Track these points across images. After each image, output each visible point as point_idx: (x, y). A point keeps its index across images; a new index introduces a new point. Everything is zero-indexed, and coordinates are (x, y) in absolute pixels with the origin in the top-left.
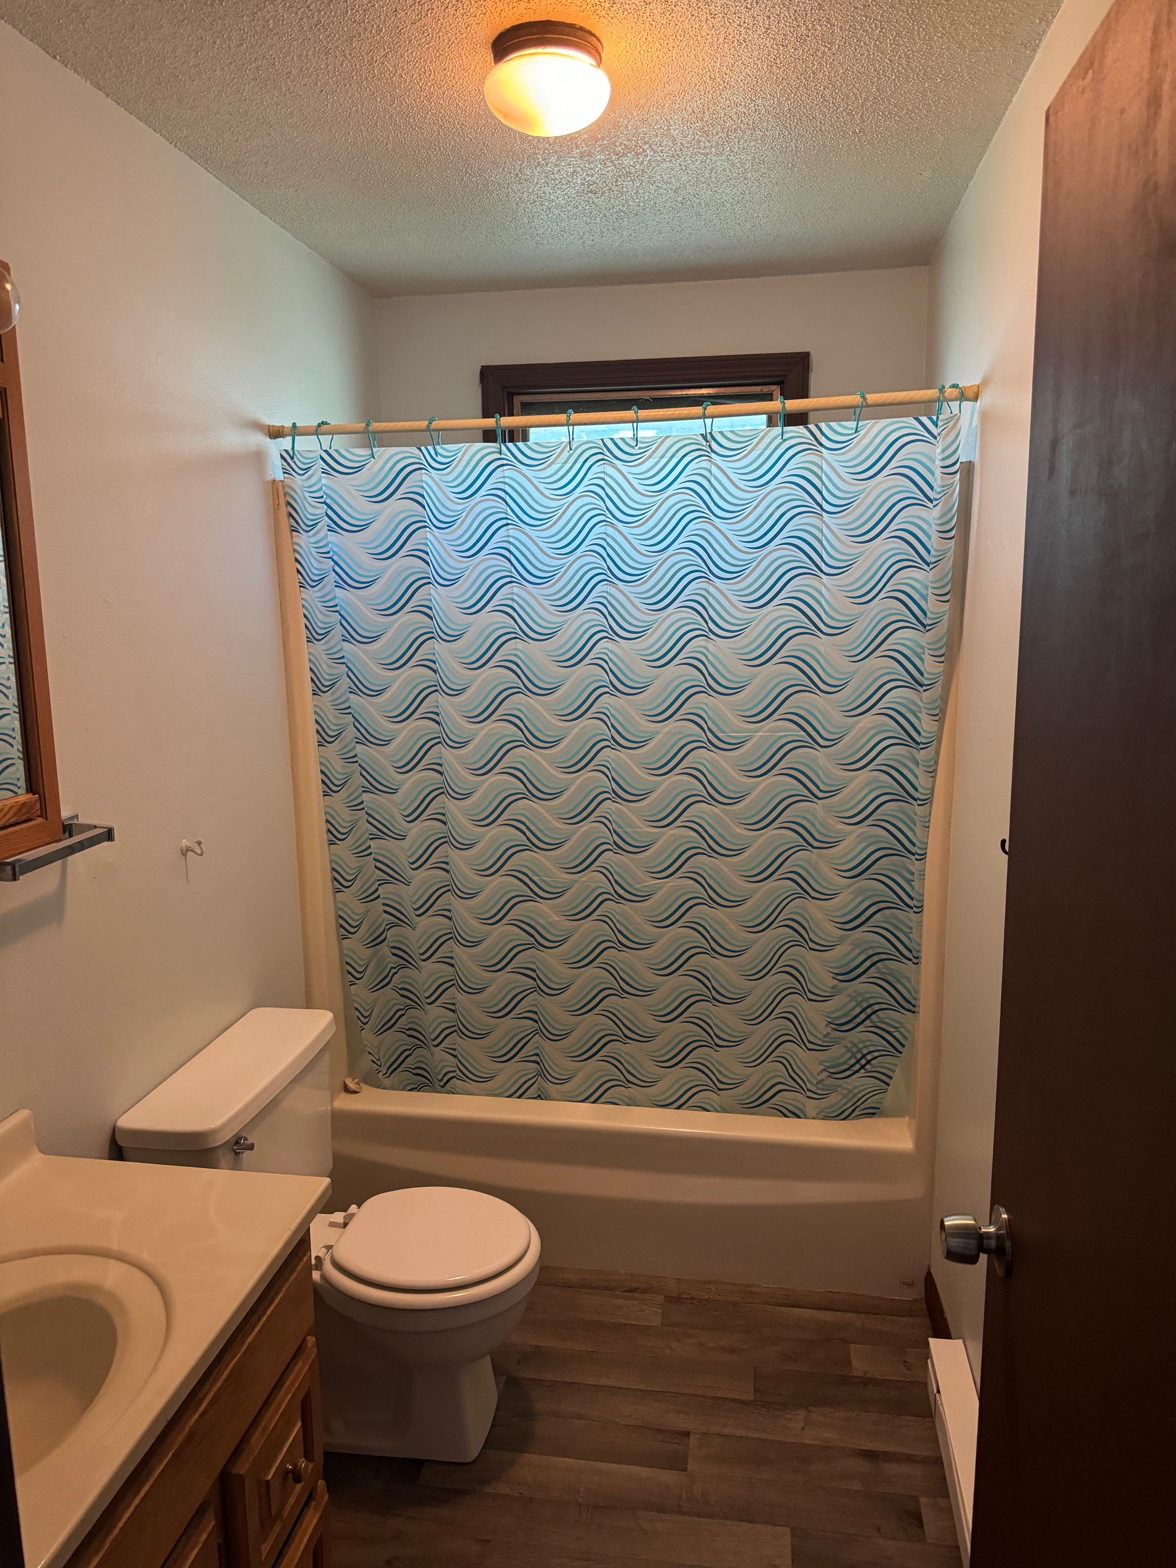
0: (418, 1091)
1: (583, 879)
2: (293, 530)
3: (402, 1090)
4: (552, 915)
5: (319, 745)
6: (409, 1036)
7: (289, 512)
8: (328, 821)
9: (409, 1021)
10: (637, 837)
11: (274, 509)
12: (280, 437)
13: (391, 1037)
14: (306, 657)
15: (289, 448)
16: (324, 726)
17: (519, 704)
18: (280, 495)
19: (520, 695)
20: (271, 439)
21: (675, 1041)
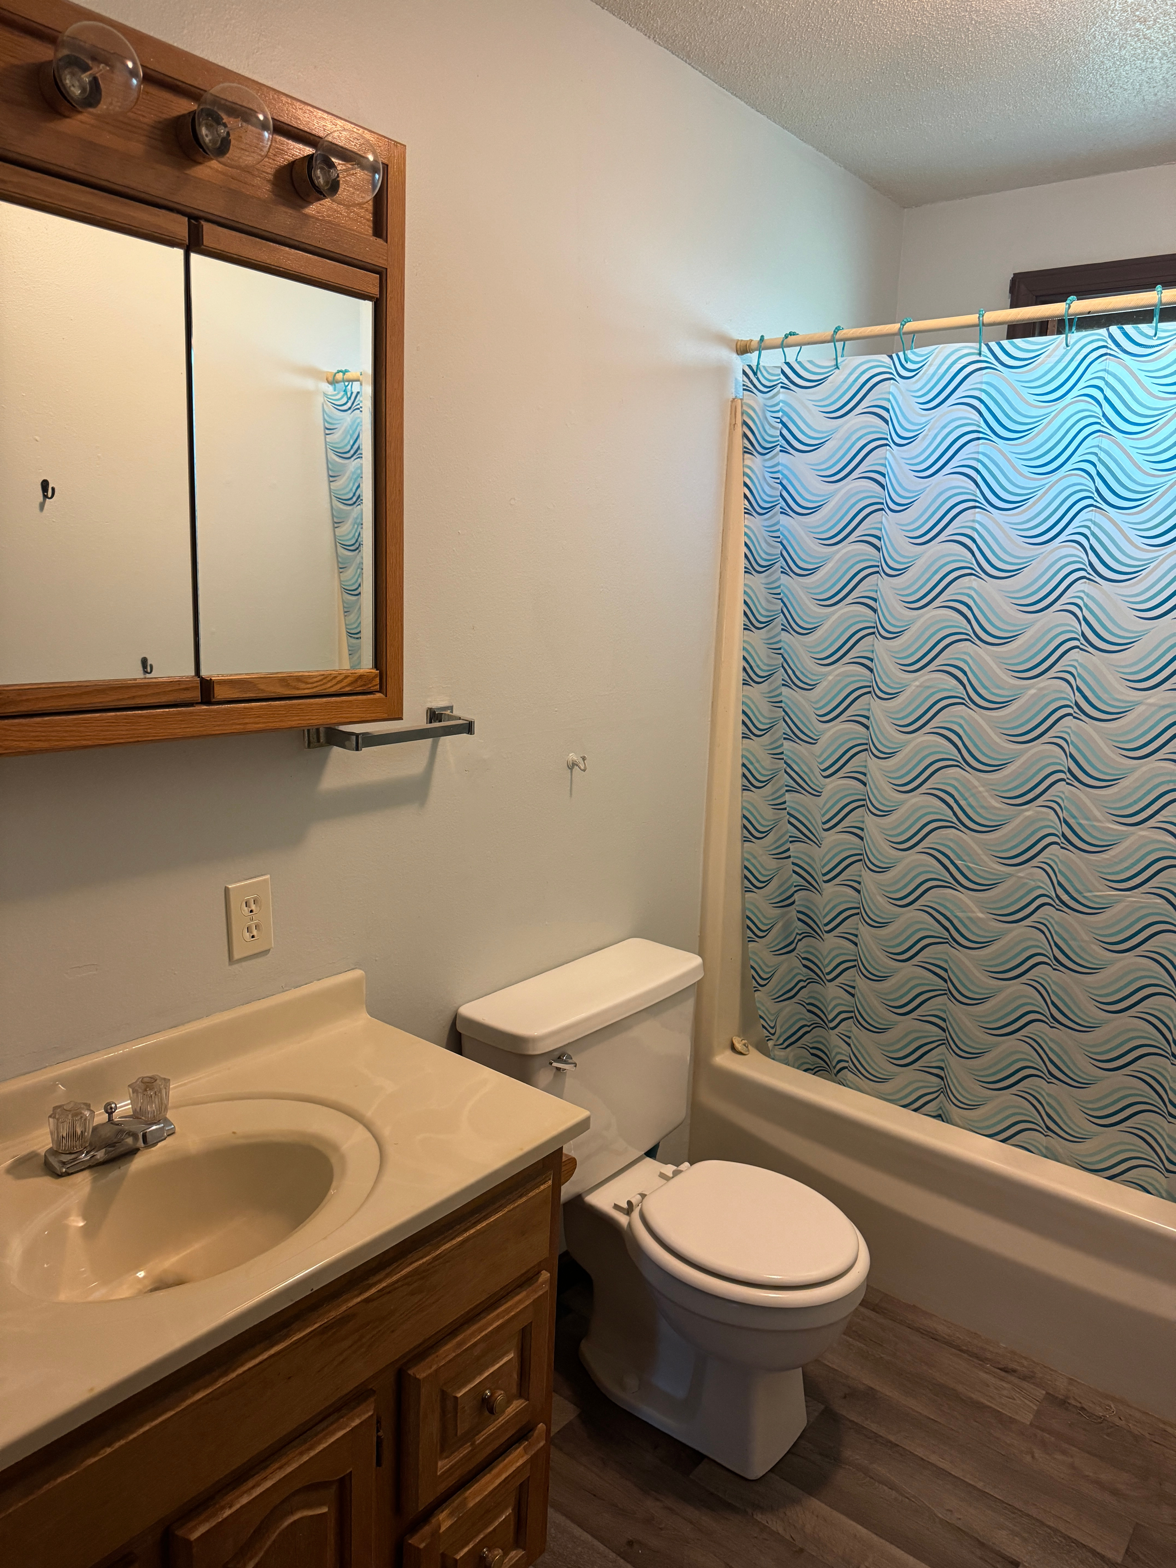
0: (814, 1074)
1: (1021, 874)
2: (745, 452)
3: (798, 1068)
4: (975, 909)
5: (744, 684)
6: (809, 1011)
7: (744, 432)
8: (744, 765)
9: (810, 995)
10: (1095, 834)
11: (730, 429)
12: (747, 353)
13: (789, 1007)
14: (741, 589)
15: (754, 364)
16: (753, 664)
17: (965, 653)
18: (737, 414)
19: (968, 643)
20: (738, 354)
21: (1116, 1096)
